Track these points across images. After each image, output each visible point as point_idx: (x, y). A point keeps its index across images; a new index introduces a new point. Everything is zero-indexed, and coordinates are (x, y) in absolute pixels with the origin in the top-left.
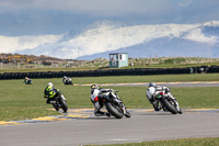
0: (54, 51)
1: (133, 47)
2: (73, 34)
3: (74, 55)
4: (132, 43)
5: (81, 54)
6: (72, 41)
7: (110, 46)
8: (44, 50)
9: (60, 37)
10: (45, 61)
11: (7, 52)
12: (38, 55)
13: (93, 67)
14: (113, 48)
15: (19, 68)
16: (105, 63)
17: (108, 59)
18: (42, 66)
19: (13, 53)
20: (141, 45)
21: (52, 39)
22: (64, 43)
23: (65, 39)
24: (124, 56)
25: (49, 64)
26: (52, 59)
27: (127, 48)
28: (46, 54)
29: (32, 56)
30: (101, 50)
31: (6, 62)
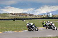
0: (32, 12)
1: (53, 12)
2: (37, 8)
3: (38, 14)
4: (53, 11)
5: (40, 13)
6: (37, 10)
7: (47, 11)
8: (30, 12)
9: (34, 9)
10: (30, 15)
11: (20, 13)
12: (28, 14)
13: (43, 17)
14: (48, 12)
15: (23, 17)
16: (46, 16)
17: (47, 15)
18: (29, 16)
19: (21, 13)
20: (55, 11)
21: (32, 9)
22: (35, 10)
23: (35, 9)
24: (51, 14)
25: (31, 16)
26: (32, 15)
27: (52, 12)
28: (30, 13)
29: (27, 14)
30: (45, 12)
31: (20, 15)
